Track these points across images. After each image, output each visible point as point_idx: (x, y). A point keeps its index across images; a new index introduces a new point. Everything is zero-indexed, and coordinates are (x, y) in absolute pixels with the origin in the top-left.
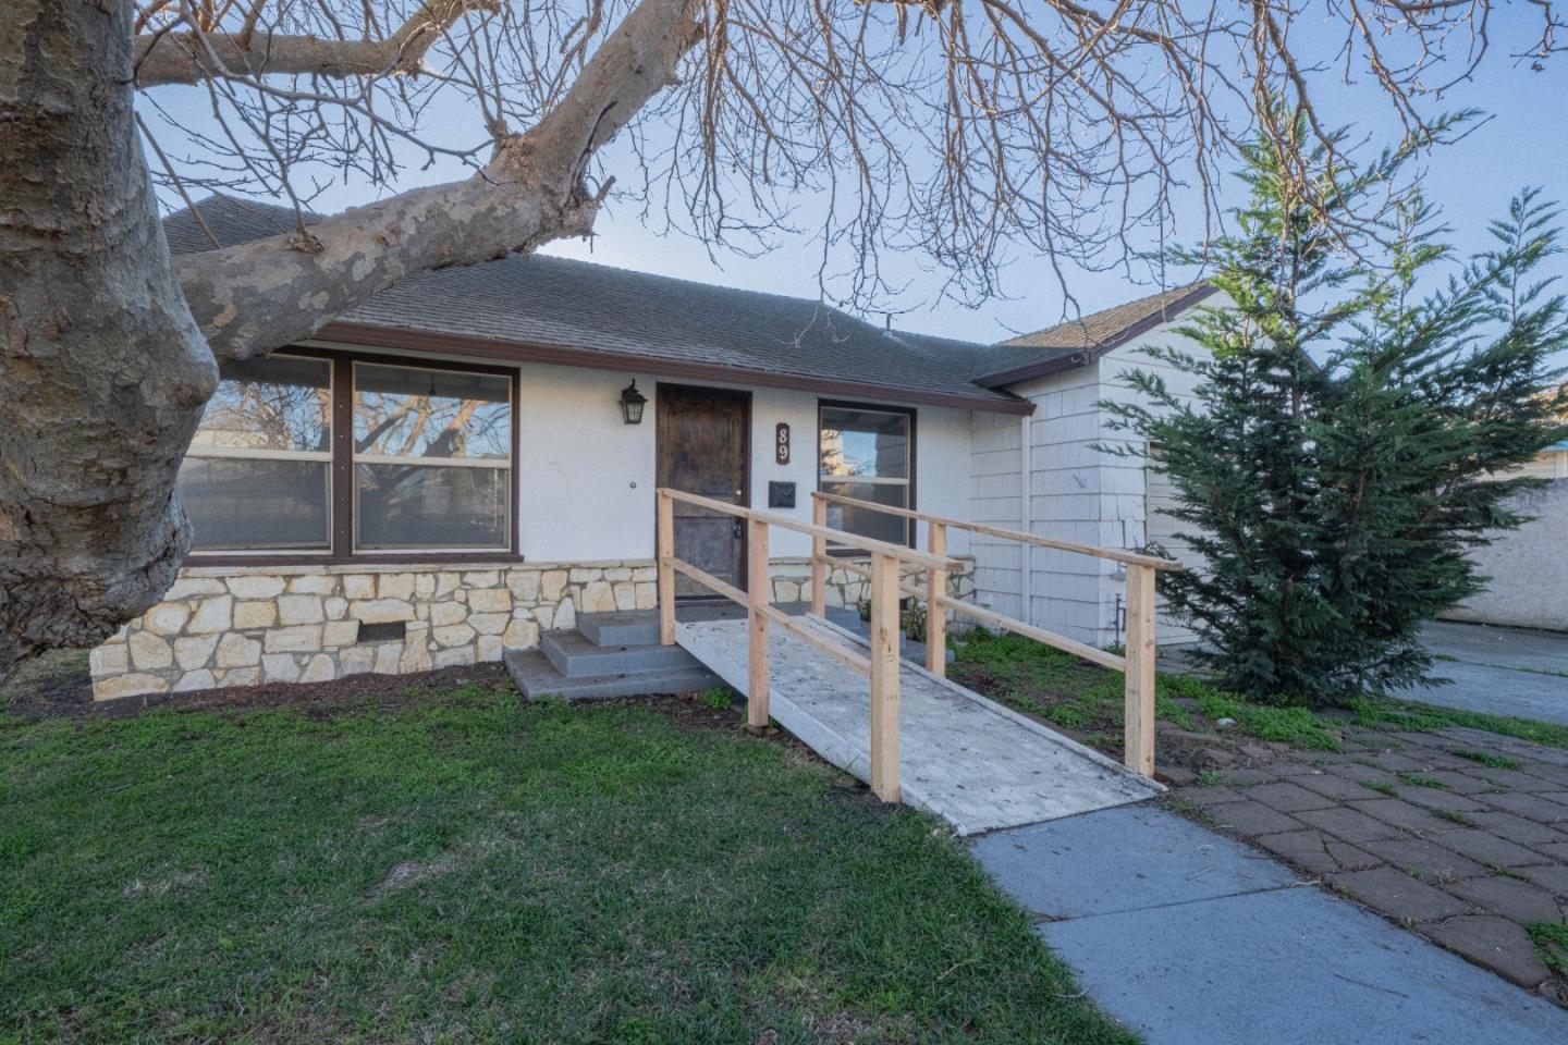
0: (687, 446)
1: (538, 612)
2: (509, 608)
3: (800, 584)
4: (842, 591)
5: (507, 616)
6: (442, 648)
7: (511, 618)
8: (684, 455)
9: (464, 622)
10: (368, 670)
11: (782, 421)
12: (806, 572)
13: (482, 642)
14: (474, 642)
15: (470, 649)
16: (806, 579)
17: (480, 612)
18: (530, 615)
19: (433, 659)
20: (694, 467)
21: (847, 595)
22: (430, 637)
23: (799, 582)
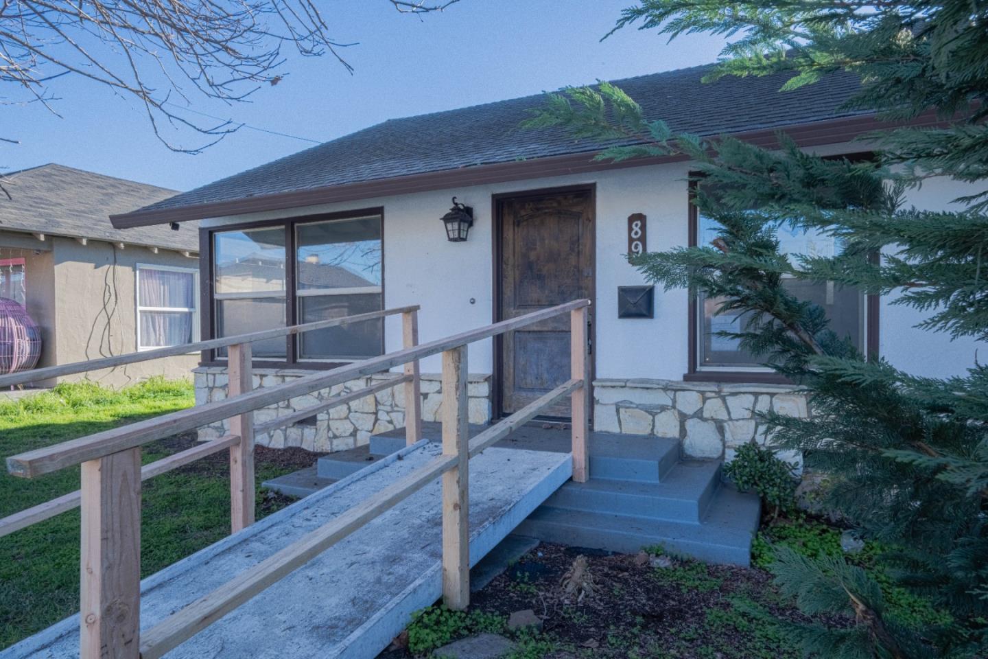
0: (533, 256)
1: (393, 415)
2: (374, 410)
3: (654, 415)
4: (721, 429)
5: (373, 417)
6: (335, 437)
7: (377, 420)
8: (530, 266)
9: (347, 418)
10: (299, 445)
11: (636, 212)
12: (664, 399)
13: (359, 434)
14: (354, 434)
15: (351, 440)
16: (663, 408)
17: (356, 412)
18: (388, 419)
19: (331, 444)
20: (540, 277)
21: (728, 435)
22: (329, 429)
23: (653, 411)
